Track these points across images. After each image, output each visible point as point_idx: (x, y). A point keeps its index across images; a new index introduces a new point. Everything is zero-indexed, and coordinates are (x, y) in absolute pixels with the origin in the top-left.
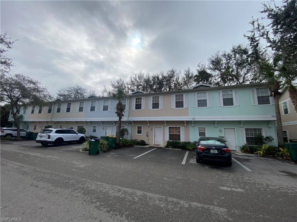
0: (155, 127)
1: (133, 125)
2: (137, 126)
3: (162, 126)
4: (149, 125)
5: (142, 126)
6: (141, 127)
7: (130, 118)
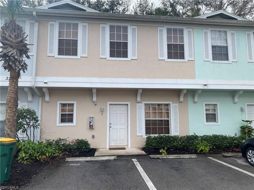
0: (110, 104)
1: (47, 98)
2: (59, 103)
3: (129, 103)
4: (95, 99)
5: (75, 103)
6: (72, 105)
7: (39, 79)
